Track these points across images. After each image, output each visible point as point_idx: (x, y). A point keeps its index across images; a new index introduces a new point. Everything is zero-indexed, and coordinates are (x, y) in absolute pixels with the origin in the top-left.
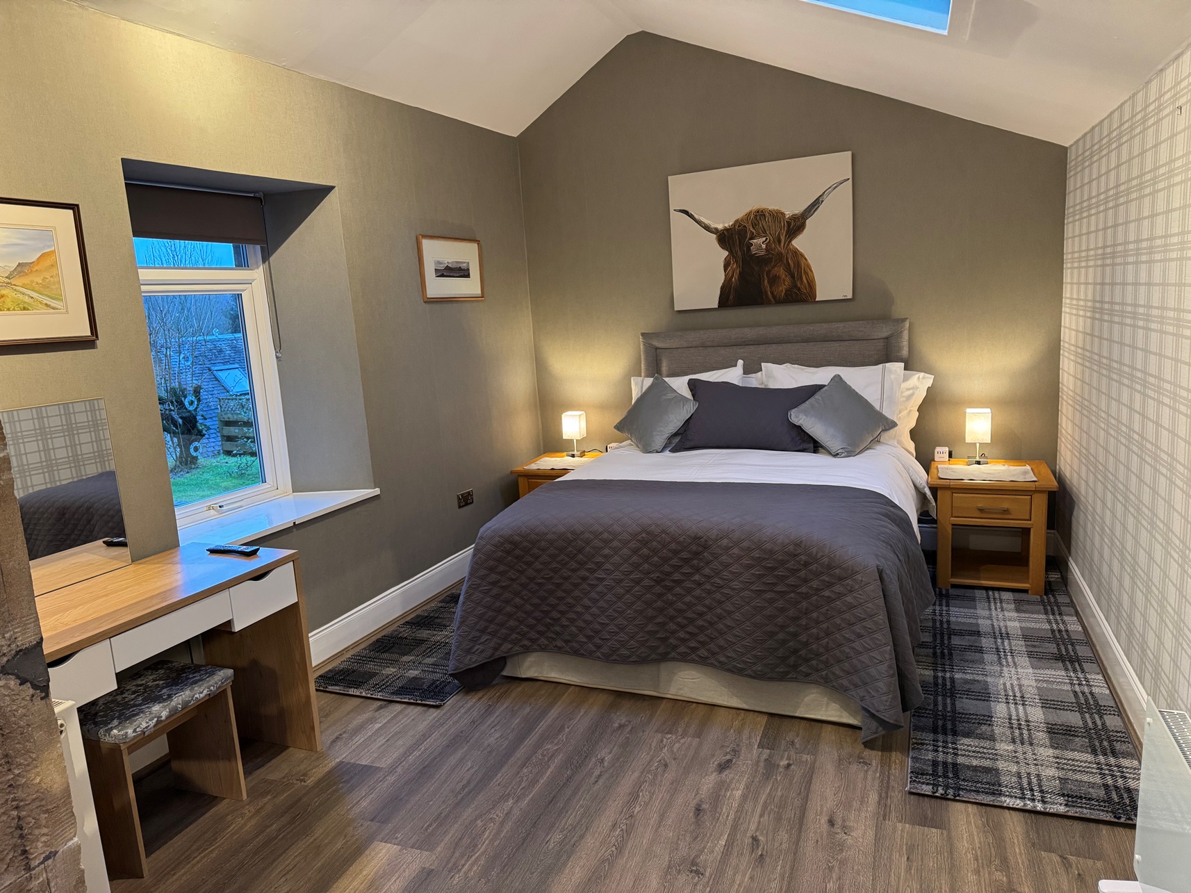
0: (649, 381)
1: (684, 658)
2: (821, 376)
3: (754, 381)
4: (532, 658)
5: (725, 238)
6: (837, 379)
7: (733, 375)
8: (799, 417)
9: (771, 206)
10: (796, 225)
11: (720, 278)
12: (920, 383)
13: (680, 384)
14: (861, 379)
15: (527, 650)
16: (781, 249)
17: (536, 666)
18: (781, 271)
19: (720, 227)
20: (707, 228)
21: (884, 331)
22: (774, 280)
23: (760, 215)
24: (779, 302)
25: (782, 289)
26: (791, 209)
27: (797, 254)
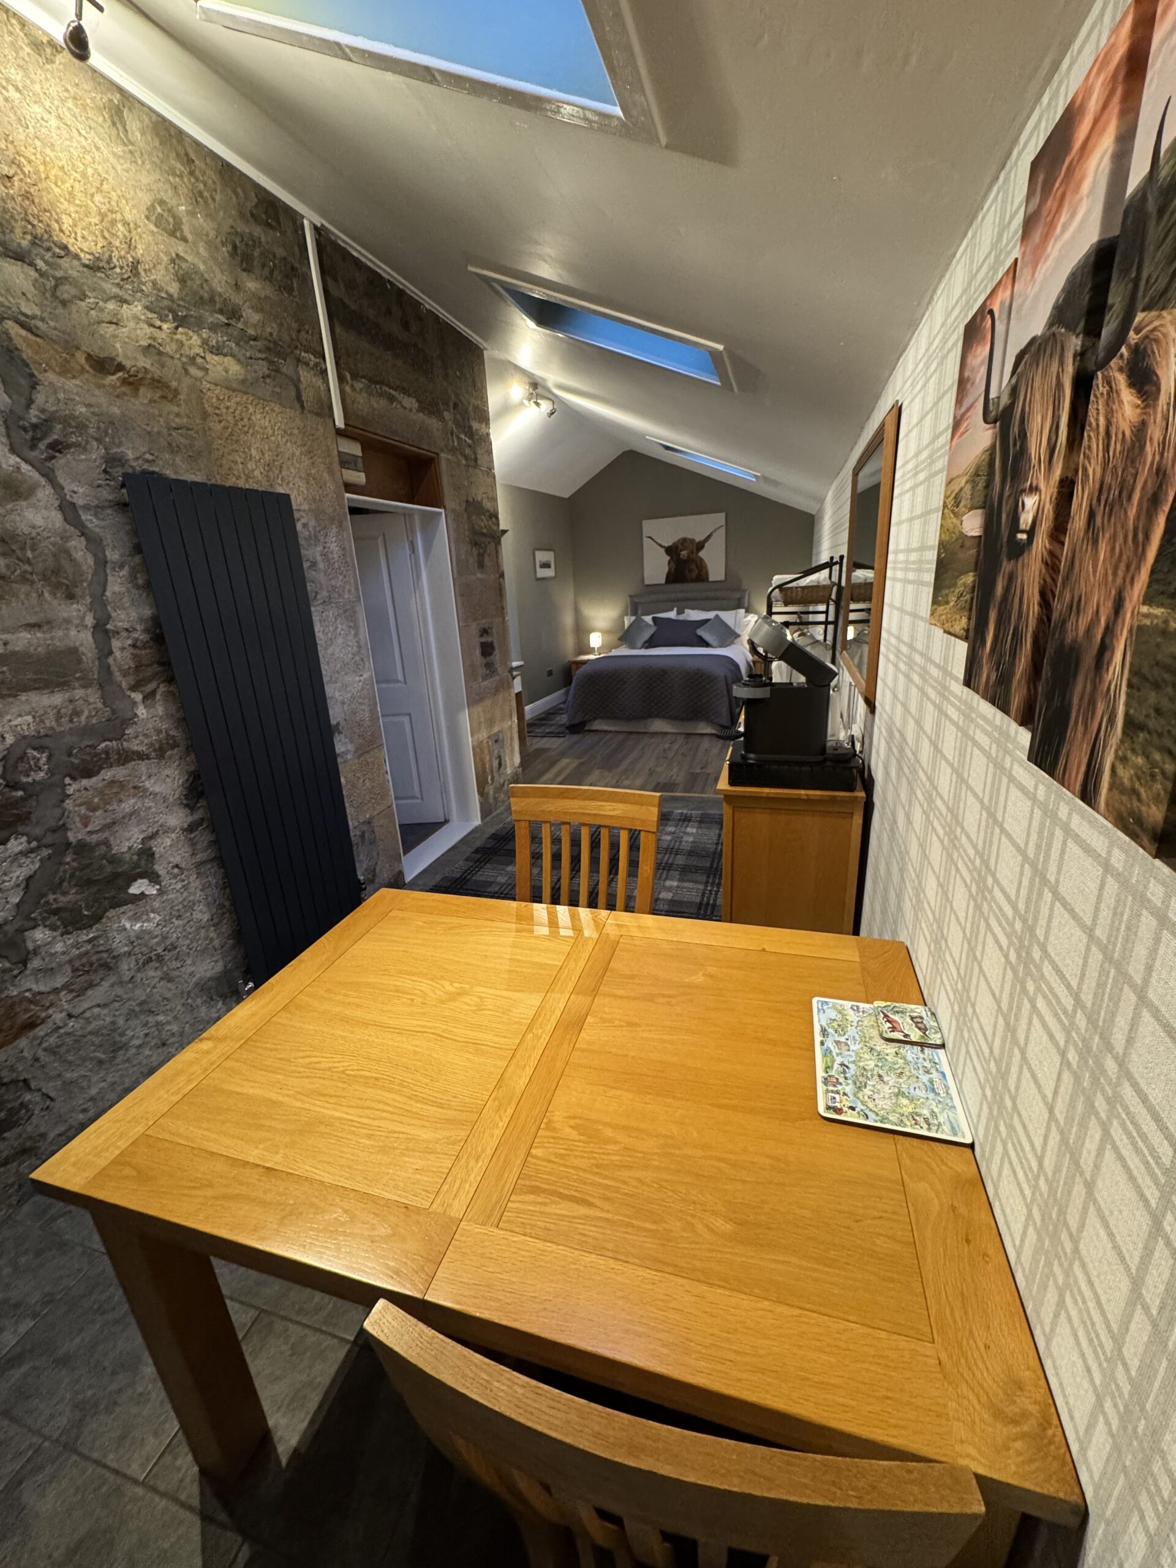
2: (711, 615)
3: (682, 617)
4: (597, 722)
5: (669, 550)
6: (717, 616)
7: (672, 615)
8: (700, 632)
9: (690, 537)
10: (700, 546)
11: (666, 569)
12: (752, 619)
13: (648, 619)
14: (727, 616)
15: (595, 719)
16: (694, 556)
17: (598, 725)
18: (693, 567)
19: (667, 545)
20: (661, 546)
21: (737, 595)
22: (691, 571)
23: (684, 540)
24: (693, 581)
25: (694, 575)
27: (701, 560)
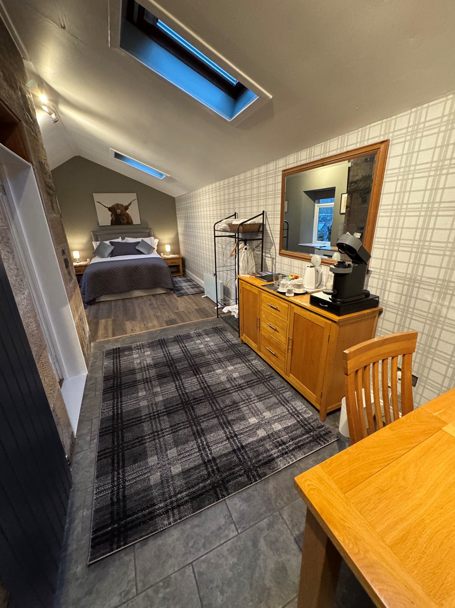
0: (98, 243)
1: (136, 289)
2: (139, 240)
3: (124, 241)
4: (102, 297)
5: (110, 209)
6: (142, 240)
7: (120, 240)
8: (138, 248)
9: (120, 203)
10: (127, 208)
11: (111, 218)
12: (156, 241)
13: (107, 242)
14: (147, 240)
15: (101, 295)
16: (124, 212)
17: (103, 299)
18: (124, 217)
19: (108, 207)
20: (105, 207)
21: (148, 231)
22: (123, 219)
23: (118, 205)
24: (125, 224)
25: (125, 222)
26: (125, 204)
27: (127, 214)
